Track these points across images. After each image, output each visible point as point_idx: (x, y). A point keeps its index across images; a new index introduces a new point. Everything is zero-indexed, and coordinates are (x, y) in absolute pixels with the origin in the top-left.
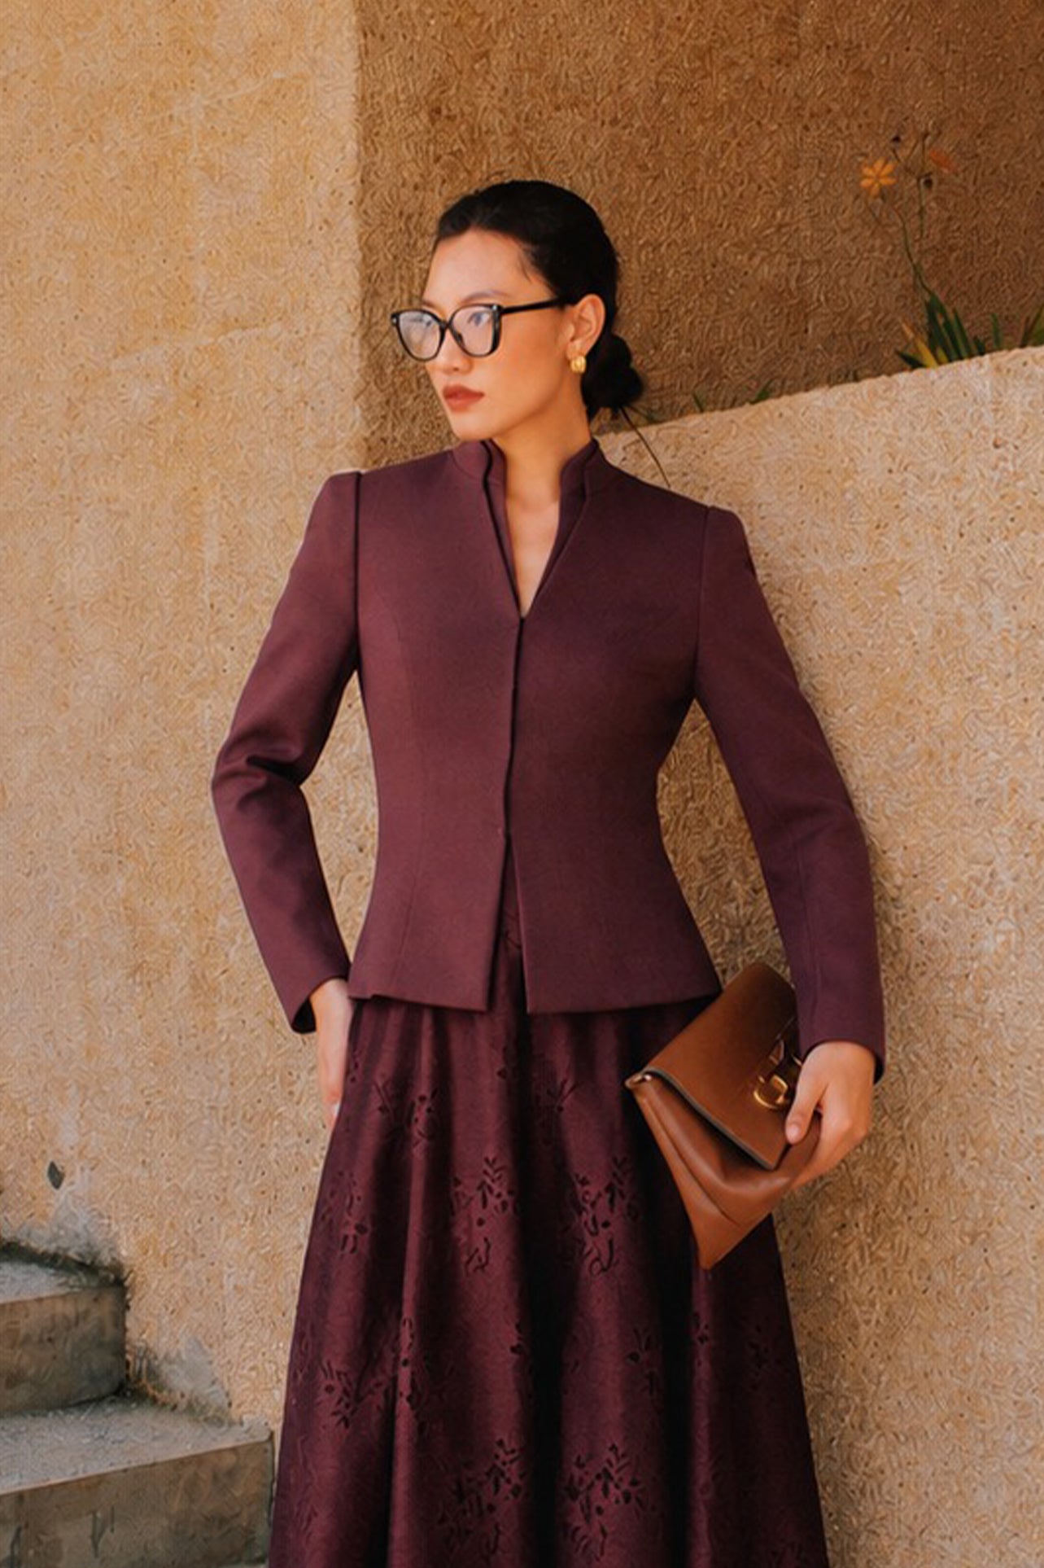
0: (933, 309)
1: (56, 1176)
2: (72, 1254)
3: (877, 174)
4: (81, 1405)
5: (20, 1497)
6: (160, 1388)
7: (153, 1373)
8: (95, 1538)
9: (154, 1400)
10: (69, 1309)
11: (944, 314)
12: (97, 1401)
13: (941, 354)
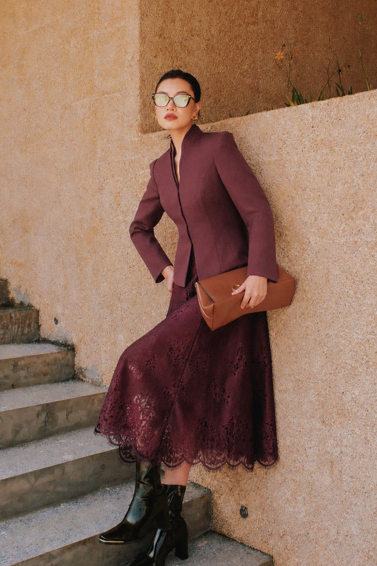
0: (294, 91)
1: (56, 321)
2: (60, 342)
3: (280, 55)
4: (63, 381)
5: (47, 405)
6: (85, 377)
7: (82, 373)
8: (67, 416)
9: (82, 380)
10: (60, 356)
11: (297, 93)
12: (68, 380)
13: (295, 102)
